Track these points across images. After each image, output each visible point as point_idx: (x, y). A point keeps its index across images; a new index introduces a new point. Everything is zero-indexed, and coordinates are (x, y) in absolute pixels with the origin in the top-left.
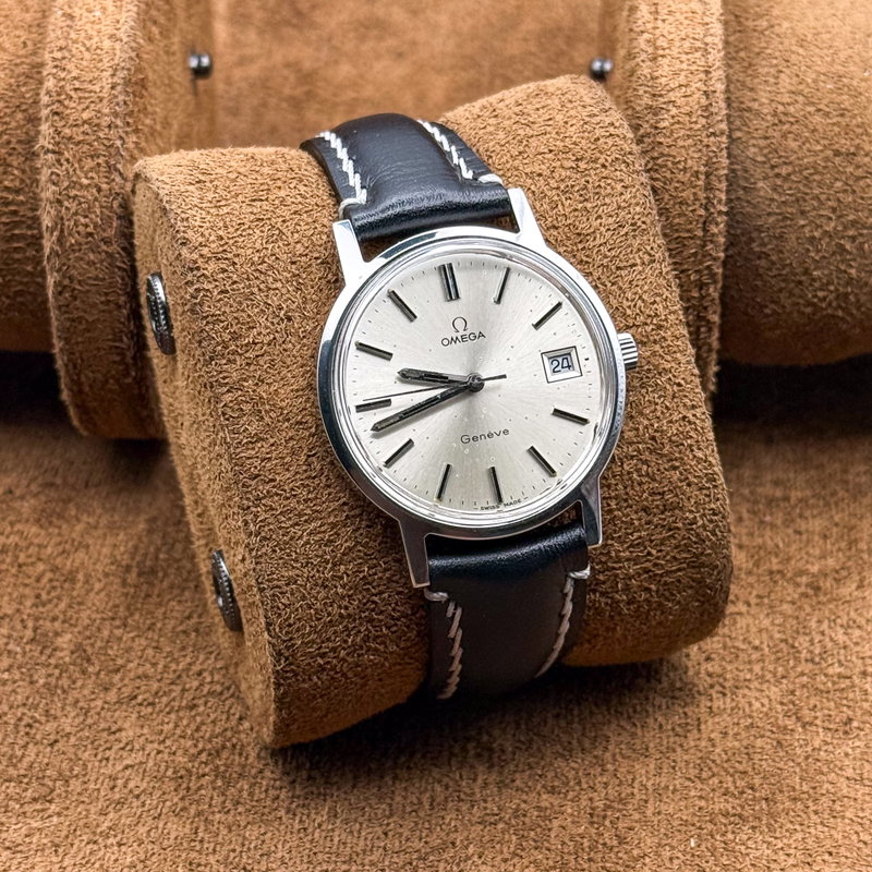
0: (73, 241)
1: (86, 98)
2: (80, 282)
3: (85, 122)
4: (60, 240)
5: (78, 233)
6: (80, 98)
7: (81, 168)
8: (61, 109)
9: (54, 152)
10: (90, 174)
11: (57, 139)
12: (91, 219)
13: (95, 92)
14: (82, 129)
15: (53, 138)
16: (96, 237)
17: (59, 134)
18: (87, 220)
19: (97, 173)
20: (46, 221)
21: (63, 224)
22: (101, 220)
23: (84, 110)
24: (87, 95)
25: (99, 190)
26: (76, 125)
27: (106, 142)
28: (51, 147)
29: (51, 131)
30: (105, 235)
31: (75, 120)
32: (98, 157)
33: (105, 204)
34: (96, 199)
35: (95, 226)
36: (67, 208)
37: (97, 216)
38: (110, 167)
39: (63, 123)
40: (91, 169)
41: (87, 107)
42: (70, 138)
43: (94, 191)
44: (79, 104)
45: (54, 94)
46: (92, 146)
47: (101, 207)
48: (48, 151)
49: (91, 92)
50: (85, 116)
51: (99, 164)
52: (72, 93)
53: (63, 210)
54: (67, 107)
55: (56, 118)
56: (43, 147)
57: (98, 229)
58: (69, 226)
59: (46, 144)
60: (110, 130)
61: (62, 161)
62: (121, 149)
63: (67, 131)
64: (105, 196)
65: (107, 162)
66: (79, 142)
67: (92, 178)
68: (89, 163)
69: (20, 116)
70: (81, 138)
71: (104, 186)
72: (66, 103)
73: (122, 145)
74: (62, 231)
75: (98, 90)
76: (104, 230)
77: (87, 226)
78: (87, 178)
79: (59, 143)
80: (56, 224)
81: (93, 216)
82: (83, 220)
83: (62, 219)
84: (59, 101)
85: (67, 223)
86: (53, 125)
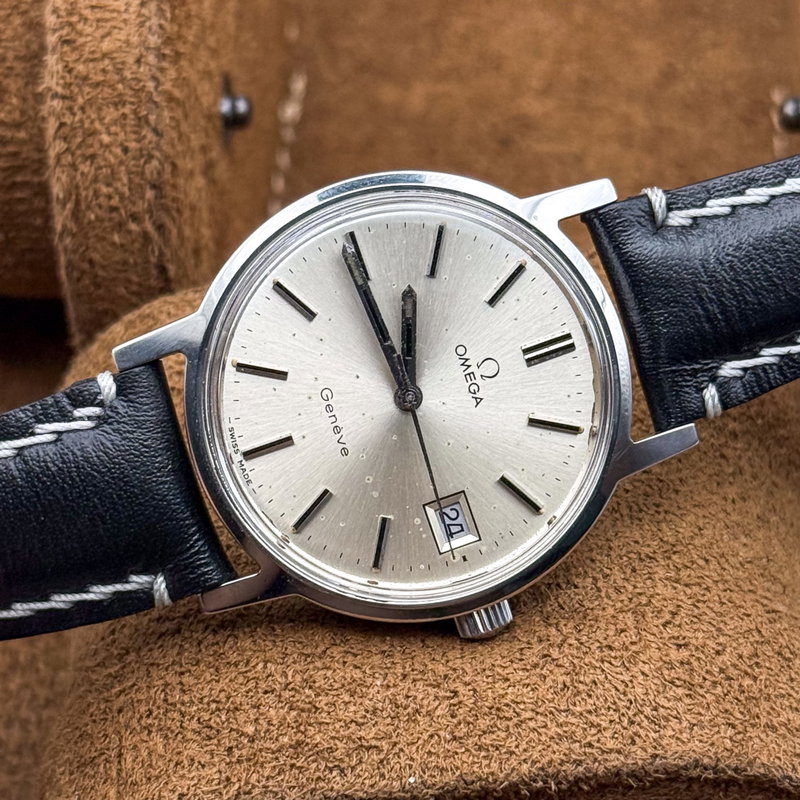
0: (93, 217)
1: (107, 20)
2: (104, 267)
3: (105, 56)
4: (76, 215)
5: (100, 207)
6: (98, 20)
7: (101, 120)
8: (73, 36)
9: (64, 97)
10: (113, 129)
11: (68, 80)
12: (116, 189)
13: (119, 12)
14: (101, 66)
15: (63, 78)
16: (123, 212)
17: (70, 71)
18: (111, 190)
19: (123, 127)
20: (57, 190)
21: (78, 195)
22: (130, 189)
23: (103, 37)
24: (107, 15)
25: (126, 150)
26: (93, 60)
27: (133, 83)
28: (59, 90)
29: (60, 67)
30: (134, 209)
31: (93, 52)
32: (124, 105)
33: (134, 169)
34: (121, 163)
35: (122, 197)
36: (83, 174)
37: (123, 185)
38: (139, 119)
39: (74, 56)
40: (115, 122)
41: (108, 34)
42: (86, 78)
43: (118, 151)
44: (98, 27)
45: (63, 13)
46: (115, 90)
47: (129, 172)
48: (55, 96)
49: (113, 11)
50: (106, 45)
51: (124, 116)
52: (87, 12)
53: (79, 177)
54: (80, 34)
55: (66, 48)
56: (49, 89)
57: (126, 202)
58: (86, 197)
59: (54, 86)
60: (139, 67)
61: (76, 109)
62: (155, 94)
63: (81, 68)
64: (134, 159)
65: (135, 112)
66: (98, 84)
67: (116, 134)
68: (111, 114)
69: (17, 21)
70: (100, 78)
71: (133, 145)
72: (80, 26)
73: (156, 88)
74: (78, 202)
75: (123, 9)
76: (134, 203)
77: (110, 197)
78: (109, 133)
79: (70, 84)
80: (70, 194)
81: (119, 185)
82: (105, 190)
83: (77, 187)
84: (70, 24)
85: (84, 194)
86: (62, 60)
